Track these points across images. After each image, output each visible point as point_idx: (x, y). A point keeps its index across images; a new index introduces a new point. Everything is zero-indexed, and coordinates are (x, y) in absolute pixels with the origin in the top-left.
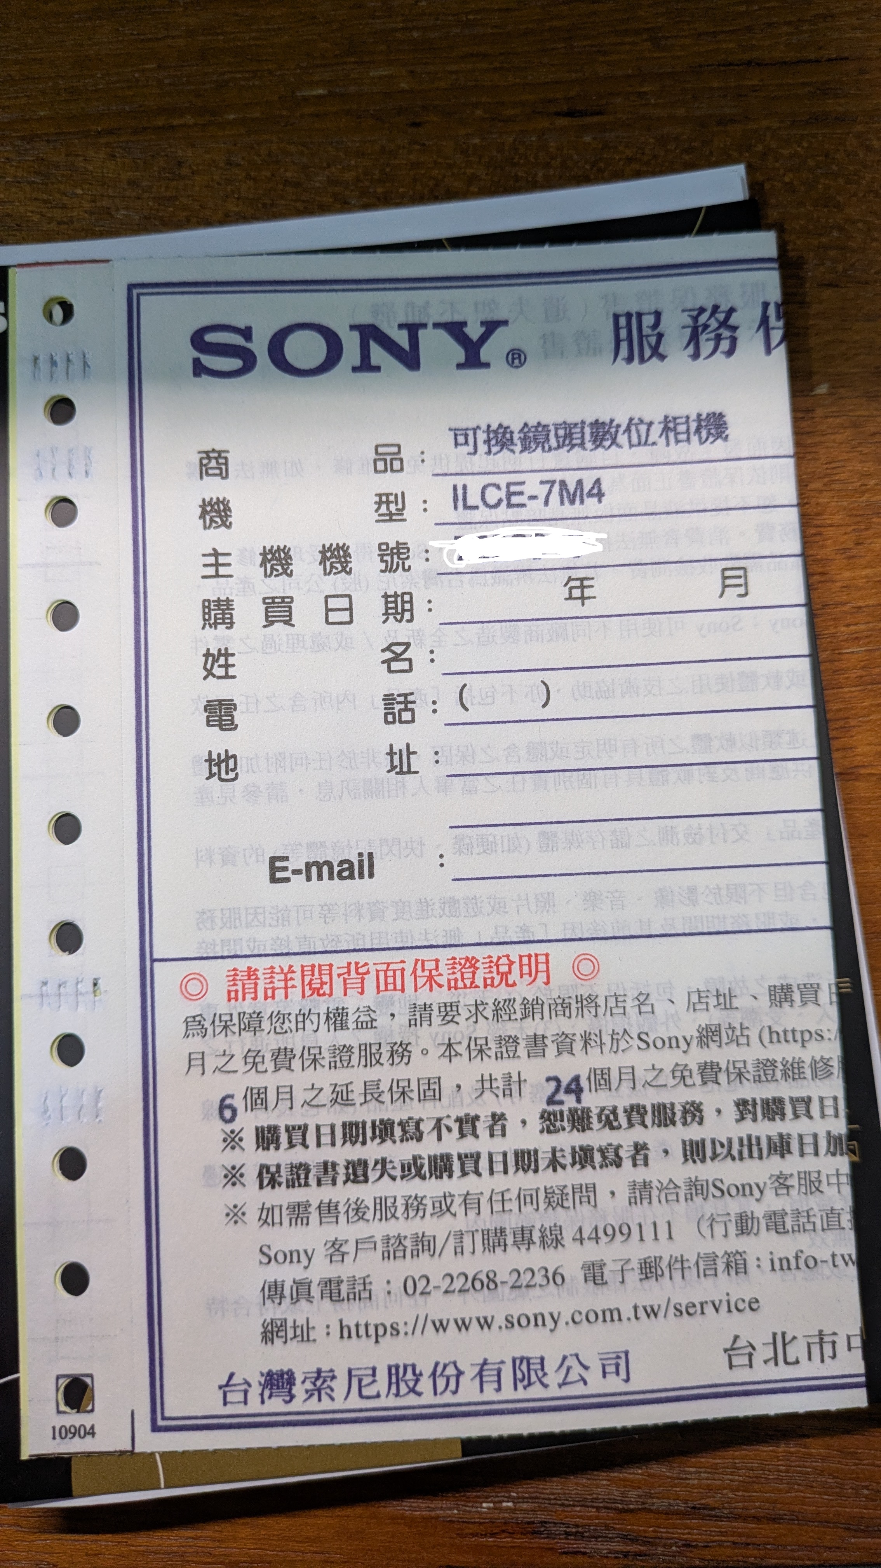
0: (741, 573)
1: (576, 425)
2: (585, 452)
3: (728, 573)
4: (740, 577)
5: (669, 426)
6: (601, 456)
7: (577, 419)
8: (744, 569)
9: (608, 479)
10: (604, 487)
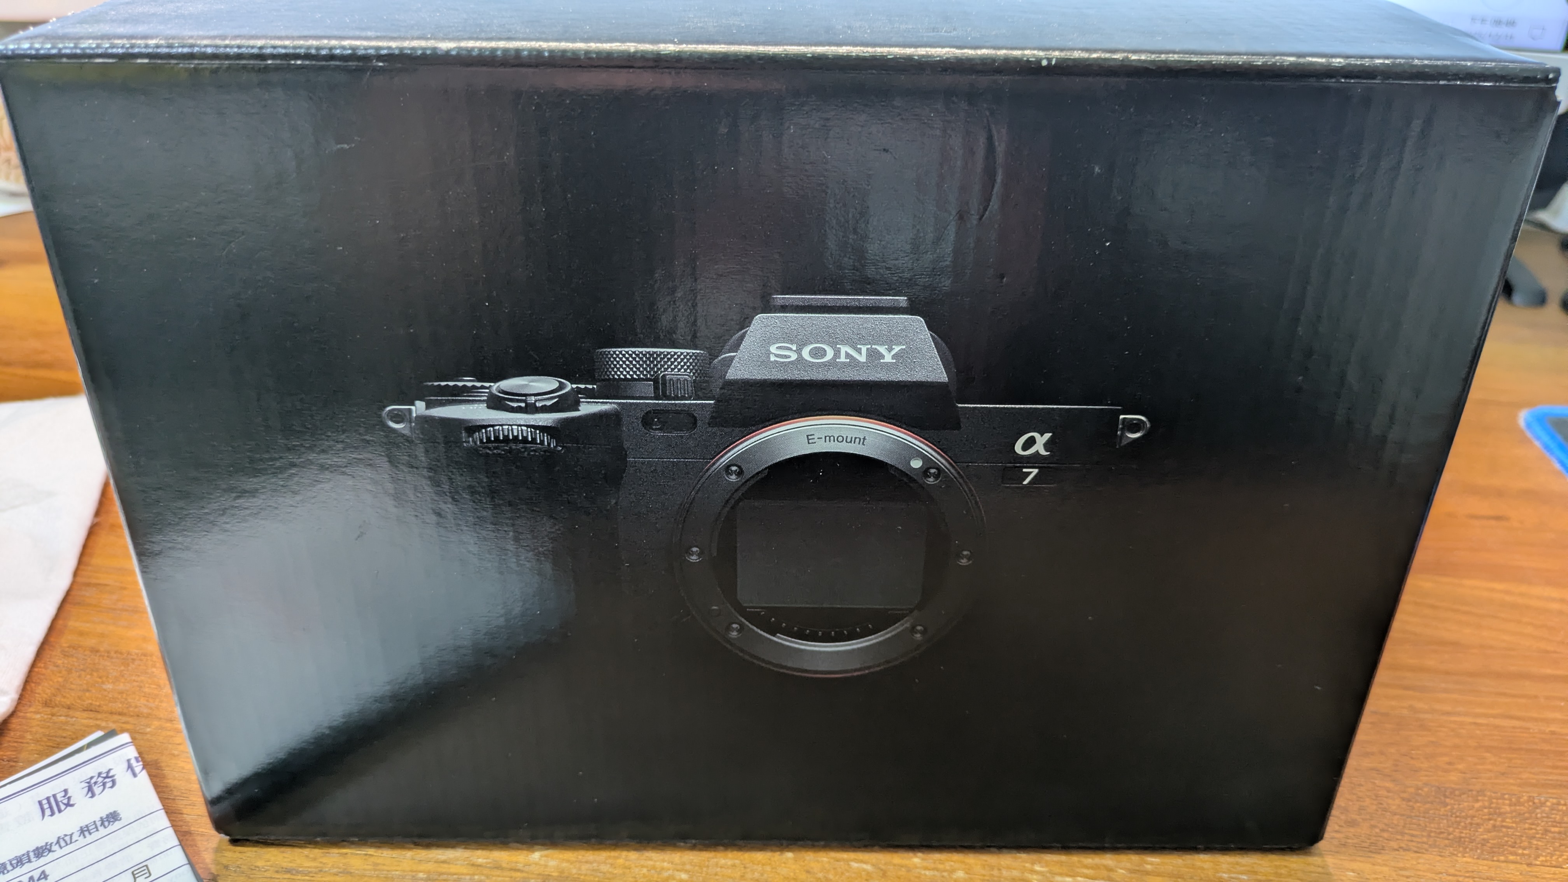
0: (145, 868)
1: (23, 855)
2: (32, 863)
3: (135, 873)
4: (145, 870)
5: (83, 831)
6: (42, 861)
7: (25, 852)
8: (146, 866)
9: (48, 869)
10: (47, 873)
